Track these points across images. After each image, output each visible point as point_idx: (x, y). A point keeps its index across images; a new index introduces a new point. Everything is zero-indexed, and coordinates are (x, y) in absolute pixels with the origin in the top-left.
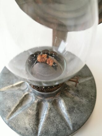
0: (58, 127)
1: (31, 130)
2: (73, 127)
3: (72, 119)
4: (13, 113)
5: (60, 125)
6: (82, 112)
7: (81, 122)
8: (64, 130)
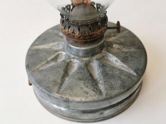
0: (121, 78)
1: (93, 92)
2: (137, 73)
3: (131, 67)
4: (61, 84)
5: (122, 76)
6: (137, 58)
7: (141, 67)
8: (128, 78)
